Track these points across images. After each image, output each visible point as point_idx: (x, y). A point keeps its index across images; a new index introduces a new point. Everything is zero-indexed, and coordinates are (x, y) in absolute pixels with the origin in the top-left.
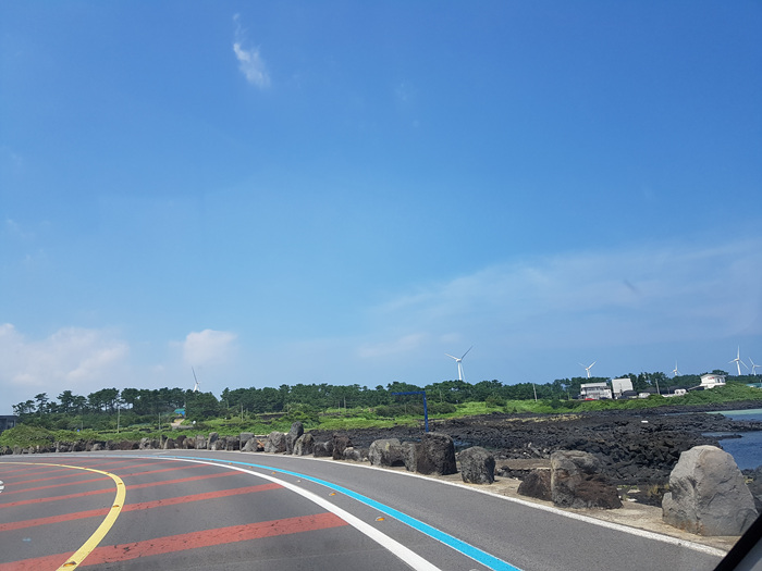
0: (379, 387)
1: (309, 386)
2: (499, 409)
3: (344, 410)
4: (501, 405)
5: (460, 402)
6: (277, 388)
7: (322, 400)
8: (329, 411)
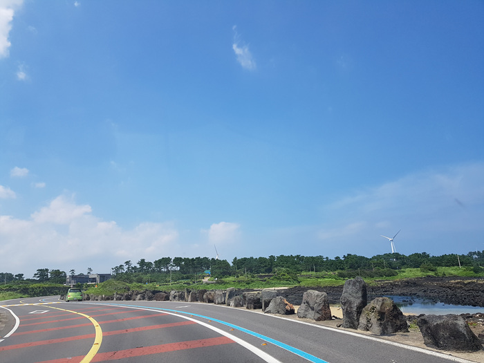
0: (337, 258)
1: (289, 257)
2: (431, 273)
3: (314, 273)
4: (432, 271)
5: (399, 268)
6: (268, 258)
7: (298, 266)
8: (304, 273)
